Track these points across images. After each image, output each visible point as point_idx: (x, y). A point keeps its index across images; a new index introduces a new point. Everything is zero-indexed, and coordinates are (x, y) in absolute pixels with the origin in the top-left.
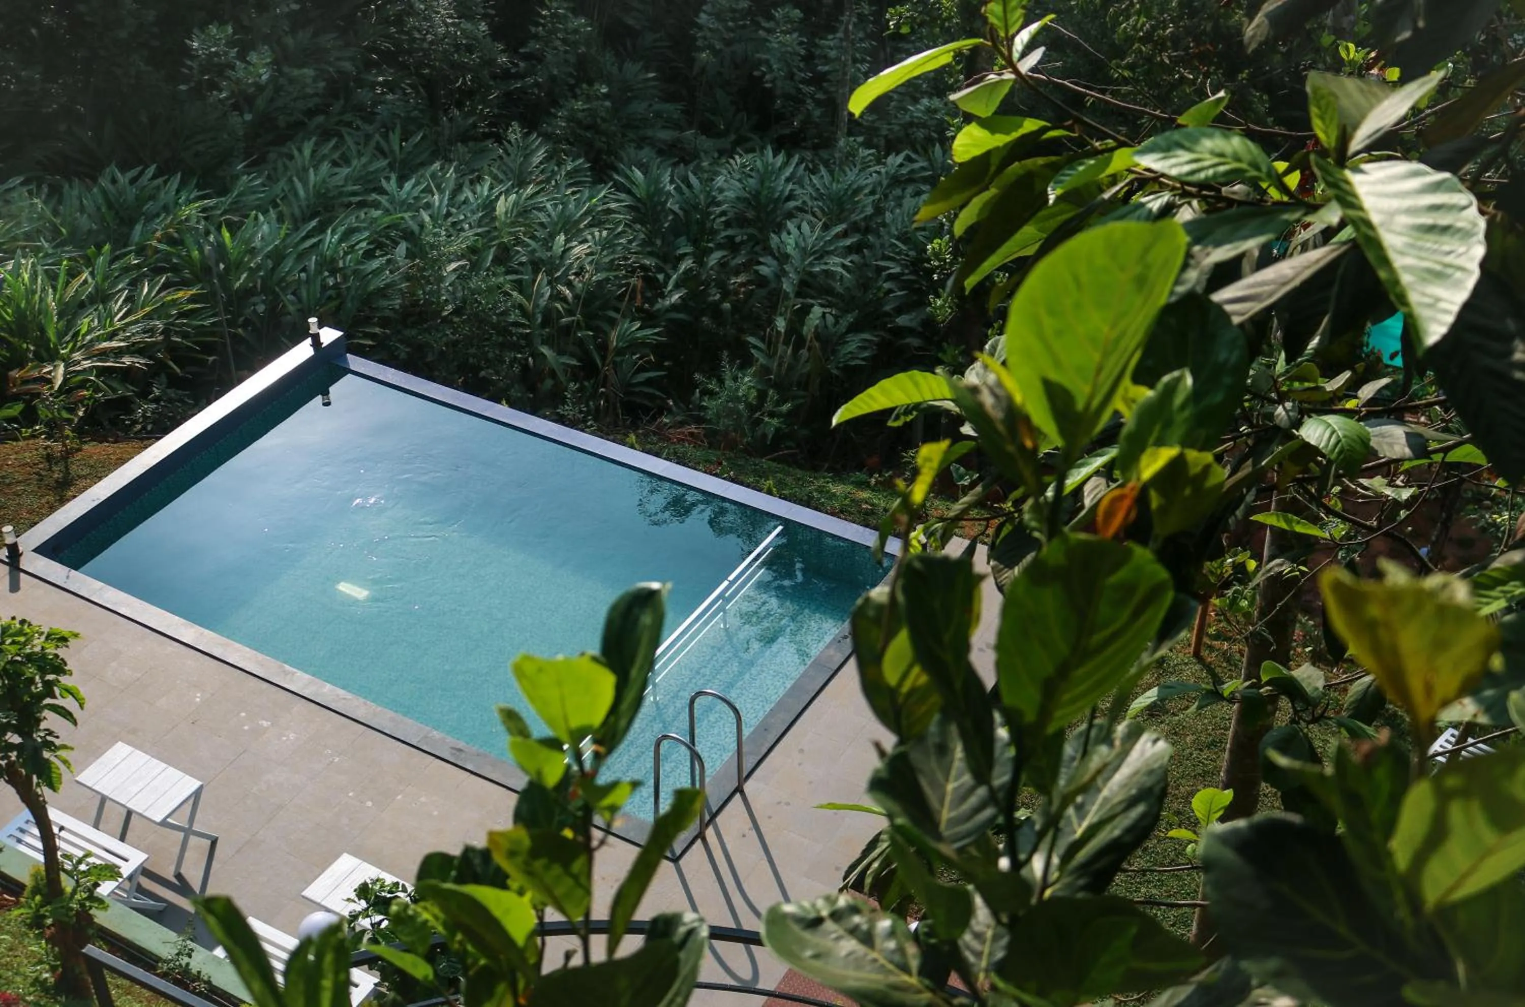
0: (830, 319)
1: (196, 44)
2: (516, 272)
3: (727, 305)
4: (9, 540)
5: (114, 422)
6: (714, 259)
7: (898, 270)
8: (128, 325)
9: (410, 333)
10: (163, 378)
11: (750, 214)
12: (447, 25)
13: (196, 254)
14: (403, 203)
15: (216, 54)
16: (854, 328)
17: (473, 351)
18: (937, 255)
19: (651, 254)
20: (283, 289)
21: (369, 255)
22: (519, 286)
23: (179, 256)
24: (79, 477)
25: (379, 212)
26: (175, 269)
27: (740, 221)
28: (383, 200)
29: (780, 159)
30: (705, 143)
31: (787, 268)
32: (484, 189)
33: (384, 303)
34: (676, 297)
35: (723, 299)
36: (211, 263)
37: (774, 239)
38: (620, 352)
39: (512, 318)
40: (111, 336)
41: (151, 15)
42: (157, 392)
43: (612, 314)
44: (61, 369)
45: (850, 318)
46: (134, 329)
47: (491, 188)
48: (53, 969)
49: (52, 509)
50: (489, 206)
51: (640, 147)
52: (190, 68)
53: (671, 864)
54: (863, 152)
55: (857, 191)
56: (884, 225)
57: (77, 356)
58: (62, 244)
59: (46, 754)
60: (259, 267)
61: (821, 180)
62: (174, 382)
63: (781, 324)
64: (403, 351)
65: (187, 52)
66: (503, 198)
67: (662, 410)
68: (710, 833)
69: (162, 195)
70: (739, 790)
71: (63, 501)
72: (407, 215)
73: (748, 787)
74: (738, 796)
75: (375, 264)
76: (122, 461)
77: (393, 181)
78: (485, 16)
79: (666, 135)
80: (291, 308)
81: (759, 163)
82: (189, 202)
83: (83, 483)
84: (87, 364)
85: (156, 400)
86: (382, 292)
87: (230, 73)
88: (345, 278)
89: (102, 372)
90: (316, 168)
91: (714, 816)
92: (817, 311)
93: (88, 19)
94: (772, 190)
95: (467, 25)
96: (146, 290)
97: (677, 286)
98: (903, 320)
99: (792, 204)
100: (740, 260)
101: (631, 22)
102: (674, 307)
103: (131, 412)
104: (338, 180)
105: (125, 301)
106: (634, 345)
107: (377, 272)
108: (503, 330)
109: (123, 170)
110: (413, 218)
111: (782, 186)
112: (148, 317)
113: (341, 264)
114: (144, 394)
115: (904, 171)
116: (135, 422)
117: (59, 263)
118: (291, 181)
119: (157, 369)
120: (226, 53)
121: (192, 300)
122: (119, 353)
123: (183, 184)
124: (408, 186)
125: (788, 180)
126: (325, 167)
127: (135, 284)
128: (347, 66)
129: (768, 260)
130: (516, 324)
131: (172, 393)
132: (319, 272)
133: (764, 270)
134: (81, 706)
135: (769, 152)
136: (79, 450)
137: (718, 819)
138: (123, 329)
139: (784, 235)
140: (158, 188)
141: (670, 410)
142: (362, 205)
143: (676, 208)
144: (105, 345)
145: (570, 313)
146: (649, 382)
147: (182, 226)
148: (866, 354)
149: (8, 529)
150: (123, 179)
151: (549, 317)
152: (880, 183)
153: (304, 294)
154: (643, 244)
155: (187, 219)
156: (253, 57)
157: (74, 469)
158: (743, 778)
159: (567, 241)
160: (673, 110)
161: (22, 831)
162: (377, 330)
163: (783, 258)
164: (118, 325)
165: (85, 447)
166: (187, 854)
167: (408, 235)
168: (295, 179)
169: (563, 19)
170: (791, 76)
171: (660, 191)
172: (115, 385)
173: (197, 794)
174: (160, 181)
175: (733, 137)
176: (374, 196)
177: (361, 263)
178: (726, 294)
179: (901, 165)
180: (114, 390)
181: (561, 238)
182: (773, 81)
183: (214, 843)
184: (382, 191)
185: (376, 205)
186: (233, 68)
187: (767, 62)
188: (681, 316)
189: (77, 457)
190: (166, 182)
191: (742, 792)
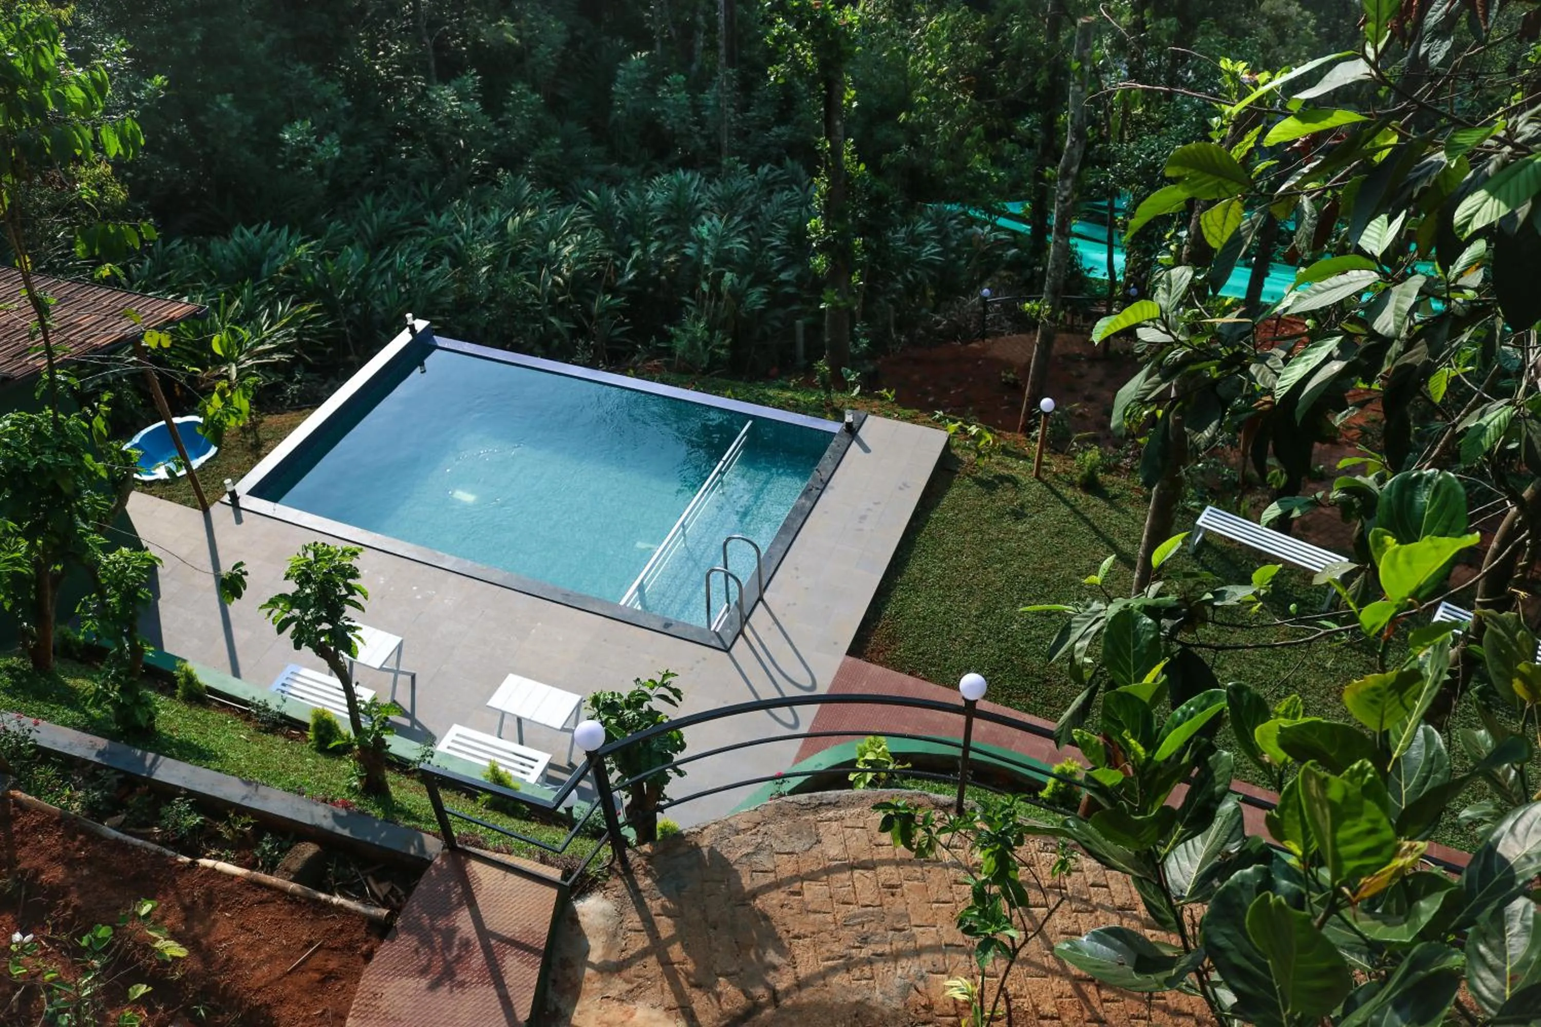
0: (736, 281)
1: (287, 136)
2: (527, 270)
3: (663, 278)
4: (230, 489)
5: (273, 400)
6: (653, 248)
7: (778, 243)
8: (274, 332)
9: (464, 317)
10: (301, 366)
11: (674, 215)
12: (451, 106)
13: (309, 279)
14: (441, 230)
15: (301, 141)
16: (752, 285)
17: (506, 325)
18: (815, 230)
19: (609, 248)
20: (373, 297)
21: (427, 268)
22: (529, 278)
23: (300, 282)
24: (267, 440)
25: (424, 239)
26: (297, 292)
27: (667, 221)
28: (426, 229)
29: (689, 176)
30: (628, 172)
31: (706, 248)
32: (495, 216)
33: (443, 299)
34: (631, 276)
35: (660, 274)
36: (321, 285)
37: (693, 230)
38: (601, 316)
39: (529, 301)
40: (262, 342)
41: (250, 119)
42: (299, 376)
43: (590, 291)
44: (234, 368)
45: (749, 278)
46: (279, 335)
47: (500, 216)
48: (361, 778)
49: (253, 465)
50: (502, 226)
51: (583, 178)
52: (283, 153)
53: (725, 654)
54: (741, 167)
55: (741, 194)
56: (761, 213)
57: (242, 358)
58: (215, 283)
59: (349, 634)
60: (353, 284)
61: (717, 188)
62: (309, 368)
63: (705, 287)
64: (460, 330)
65: (282, 142)
66: (510, 220)
67: (635, 351)
68: (747, 630)
69: (277, 241)
70: (761, 599)
71: (259, 458)
72: (445, 238)
73: (766, 596)
74: (760, 603)
75: (432, 273)
76: (293, 426)
77: (433, 216)
78: (476, 99)
79: (599, 168)
80: (380, 310)
81: (674, 180)
82: (298, 246)
83: (270, 444)
84: (250, 362)
85: (299, 382)
86: (441, 292)
87: (312, 154)
88: (412, 285)
89: (260, 367)
90: (377, 212)
91: (748, 618)
92: (728, 276)
93: (209, 126)
94: (687, 197)
95: (466, 106)
96: (280, 308)
97: (631, 270)
98: (783, 276)
99: (700, 206)
100: (669, 246)
101: (563, 95)
102: (630, 283)
103: (284, 391)
104: (393, 220)
105: (268, 318)
106: (609, 309)
107: (435, 279)
108: (525, 309)
109: (248, 228)
110: (450, 240)
111: (693, 194)
112: (286, 326)
113: (408, 277)
114: (290, 379)
115: (770, 177)
116: (286, 399)
117: (218, 296)
118: (360, 224)
119: (296, 361)
120: (307, 140)
121: (313, 311)
122: (269, 352)
123: (290, 234)
124: (443, 219)
125: (695, 190)
126: (383, 212)
127: (272, 306)
128: (381, 142)
129: (690, 244)
130: (533, 305)
131: (309, 376)
132: (395, 283)
133: (689, 252)
134: (366, 598)
135: (681, 172)
136: (262, 422)
137: (751, 620)
138: (270, 337)
139: (700, 228)
140: (274, 237)
141: (638, 352)
142: (411, 235)
143: (622, 215)
144: (261, 348)
145: (563, 294)
146: (622, 334)
147: (297, 261)
148: (764, 301)
149: (228, 481)
150: (249, 234)
151: (552, 298)
152: (755, 186)
153: (387, 300)
154: (603, 241)
155: (300, 256)
156: (326, 141)
157: (261, 435)
158: (763, 589)
159: (557, 244)
160: (601, 150)
161: (284, 685)
162: (440, 318)
163: (702, 242)
164: (266, 333)
165: (265, 419)
166: (398, 687)
167: (448, 252)
168: (363, 222)
169: (525, 96)
170: (683, 120)
171: (610, 206)
172: (270, 375)
173: (400, 647)
174: (274, 232)
175: (642, 166)
176: (420, 228)
177: (420, 274)
178: (662, 270)
179: (767, 174)
180: (270, 378)
181: (553, 243)
182: (672, 125)
183: (413, 677)
184: (425, 224)
185: (421, 234)
186: (313, 150)
187: (664, 112)
188: (634, 288)
189: (262, 426)
190: (278, 232)
191: (763, 600)
